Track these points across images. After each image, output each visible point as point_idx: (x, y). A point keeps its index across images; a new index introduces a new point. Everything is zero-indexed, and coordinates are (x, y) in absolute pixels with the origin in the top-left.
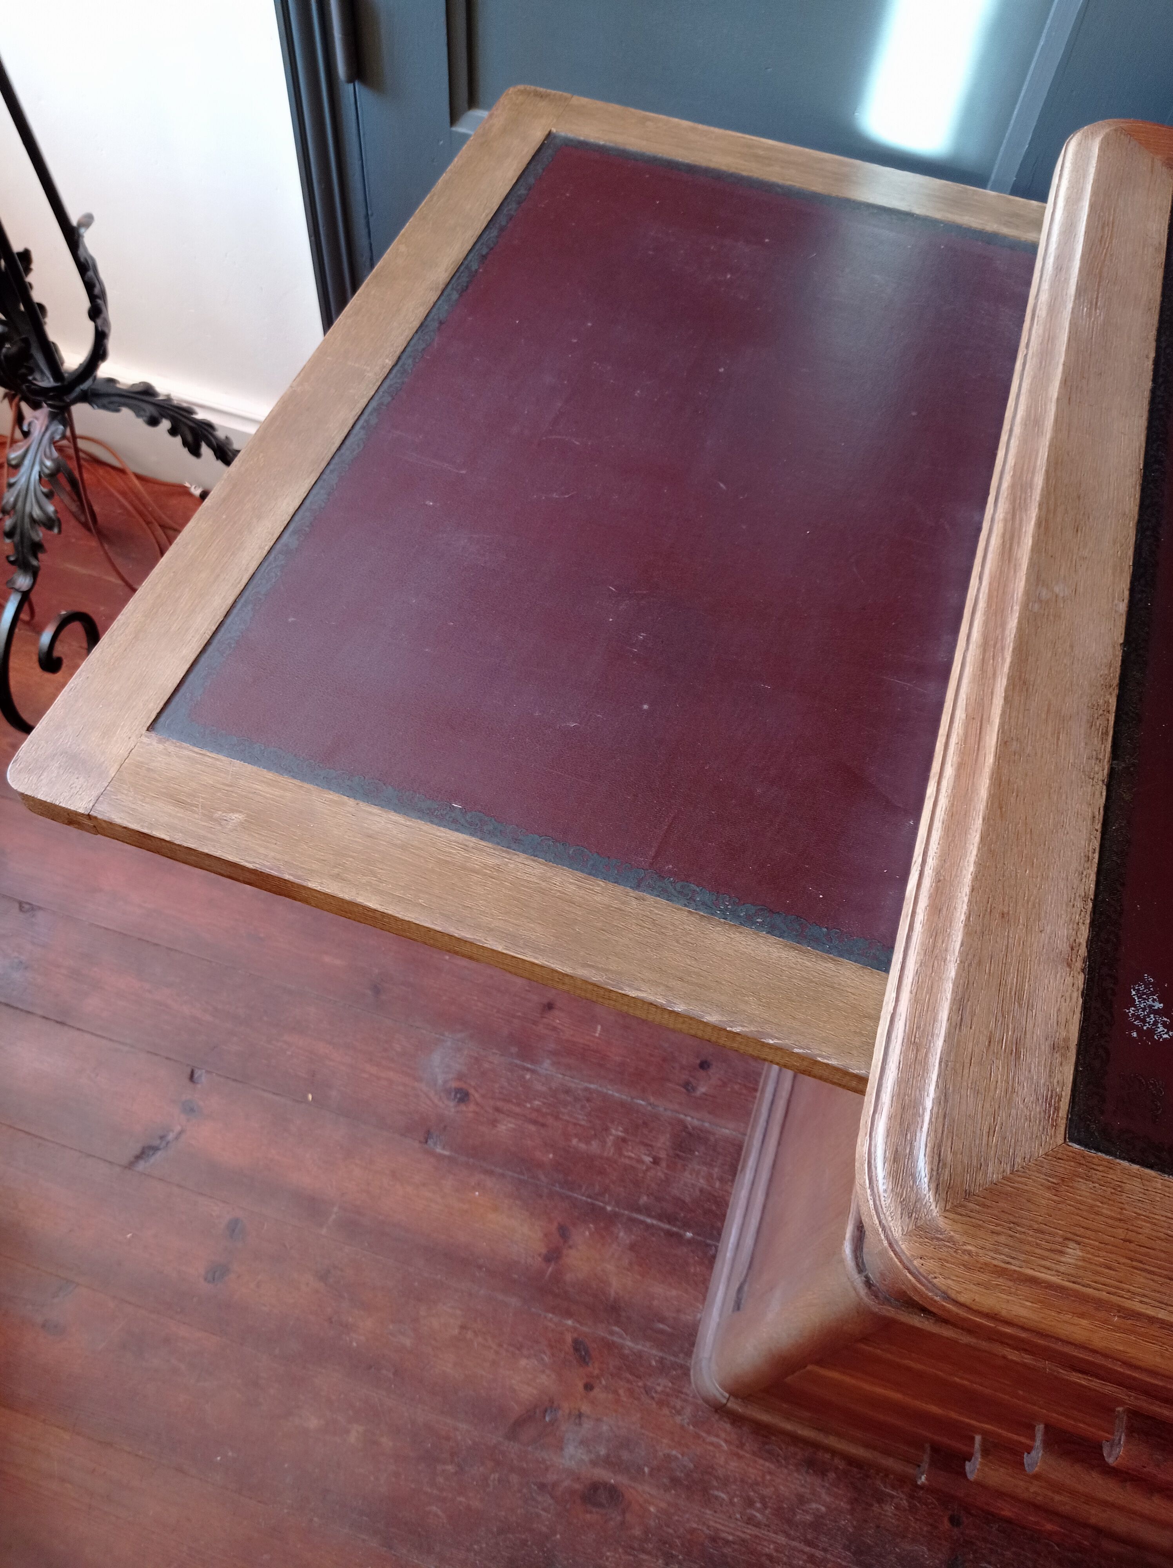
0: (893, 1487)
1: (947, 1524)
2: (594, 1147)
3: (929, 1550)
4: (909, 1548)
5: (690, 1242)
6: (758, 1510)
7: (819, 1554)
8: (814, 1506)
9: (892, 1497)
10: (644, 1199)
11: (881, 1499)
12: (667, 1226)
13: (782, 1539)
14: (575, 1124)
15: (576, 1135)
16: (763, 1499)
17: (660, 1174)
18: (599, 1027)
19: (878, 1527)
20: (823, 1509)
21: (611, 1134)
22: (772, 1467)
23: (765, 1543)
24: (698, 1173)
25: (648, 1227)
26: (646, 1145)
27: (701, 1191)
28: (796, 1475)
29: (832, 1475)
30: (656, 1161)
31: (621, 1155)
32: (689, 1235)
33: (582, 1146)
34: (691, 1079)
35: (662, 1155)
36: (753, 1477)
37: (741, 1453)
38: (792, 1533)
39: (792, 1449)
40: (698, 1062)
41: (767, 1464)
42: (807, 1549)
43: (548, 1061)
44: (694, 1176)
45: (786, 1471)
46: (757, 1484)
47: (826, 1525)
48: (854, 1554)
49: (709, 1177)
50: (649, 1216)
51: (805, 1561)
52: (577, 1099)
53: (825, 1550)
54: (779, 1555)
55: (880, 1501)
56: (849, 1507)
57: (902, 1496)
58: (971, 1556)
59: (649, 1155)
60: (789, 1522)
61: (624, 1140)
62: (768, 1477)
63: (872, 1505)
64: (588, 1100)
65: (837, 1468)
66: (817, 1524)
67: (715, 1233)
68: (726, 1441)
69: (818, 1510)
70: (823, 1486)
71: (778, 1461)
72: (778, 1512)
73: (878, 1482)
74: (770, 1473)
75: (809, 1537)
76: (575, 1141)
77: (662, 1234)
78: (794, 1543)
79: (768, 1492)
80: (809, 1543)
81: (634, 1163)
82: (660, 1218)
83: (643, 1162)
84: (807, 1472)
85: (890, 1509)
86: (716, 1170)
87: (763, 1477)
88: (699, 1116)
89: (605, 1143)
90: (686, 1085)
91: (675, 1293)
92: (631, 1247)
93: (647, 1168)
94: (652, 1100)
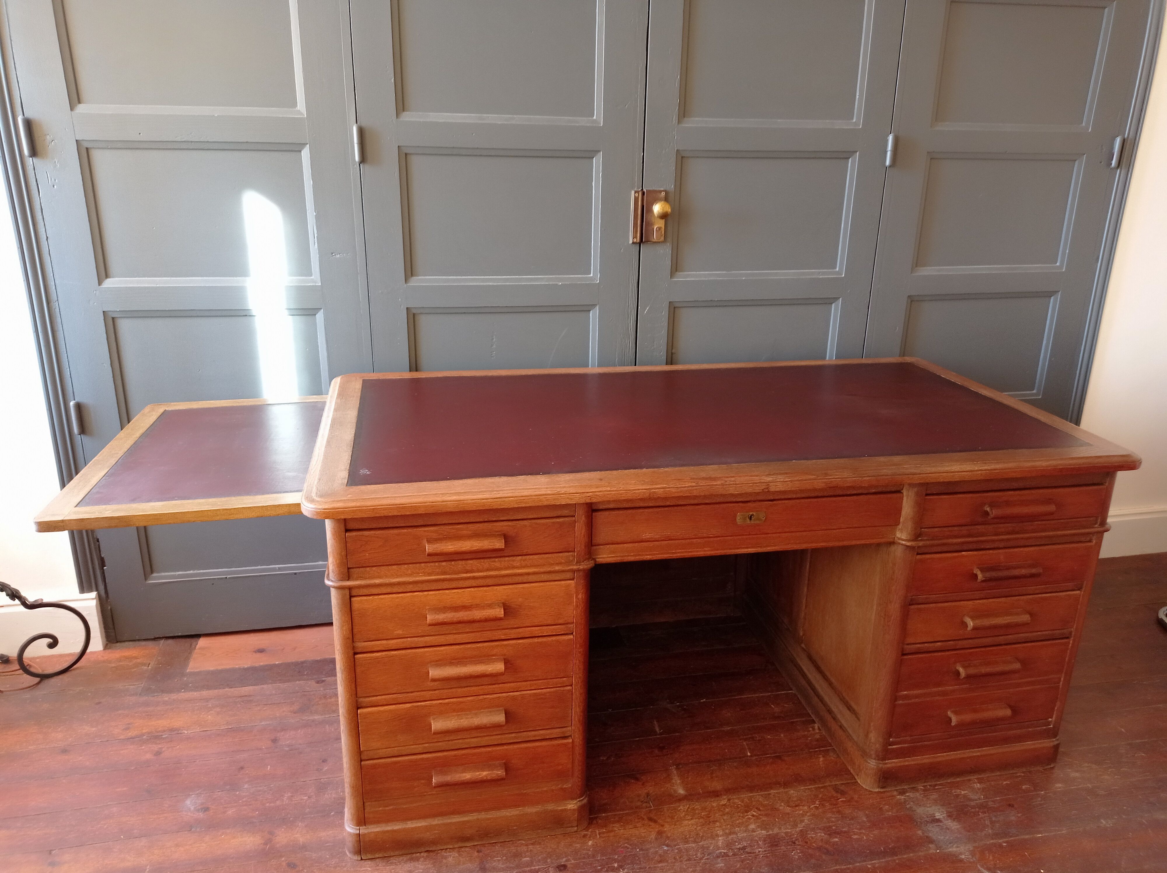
0: (450, 852)
1: (476, 854)
2: (278, 803)
3: (471, 864)
4: (462, 867)
5: (333, 815)
9: (451, 855)
11: (446, 857)
14: (266, 800)
15: (268, 803)
18: (269, 767)
19: (447, 866)
21: (285, 796)
26: (303, 794)
28: (405, 865)
29: (422, 859)
30: (310, 797)
31: (292, 801)
33: (272, 805)
39: (401, 858)
40: (321, 761)
41: (391, 867)
43: (246, 785)
45: (400, 866)
50: (312, 814)
52: (264, 792)
56: (433, 865)
57: (455, 853)
59: (306, 797)
61: (292, 796)
63: (442, 861)
64: (270, 790)
65: (423, 856)
68: (369, 867)
70: (419, 864)
71: (396, 864)
73: (443, 853)
74: (393, 869)
76: (267, 805)
77: (320, 817)
81: (299, 801)
82: (317, 813)
83: (304, 799)
84: (410, 863)
85: (450, 859)
88: (326, 777)
89: (283, 800)
90: (317, 770)
91: (331, 832)
92: (306, 826)
93: (306, 801)
94: (302, 780)
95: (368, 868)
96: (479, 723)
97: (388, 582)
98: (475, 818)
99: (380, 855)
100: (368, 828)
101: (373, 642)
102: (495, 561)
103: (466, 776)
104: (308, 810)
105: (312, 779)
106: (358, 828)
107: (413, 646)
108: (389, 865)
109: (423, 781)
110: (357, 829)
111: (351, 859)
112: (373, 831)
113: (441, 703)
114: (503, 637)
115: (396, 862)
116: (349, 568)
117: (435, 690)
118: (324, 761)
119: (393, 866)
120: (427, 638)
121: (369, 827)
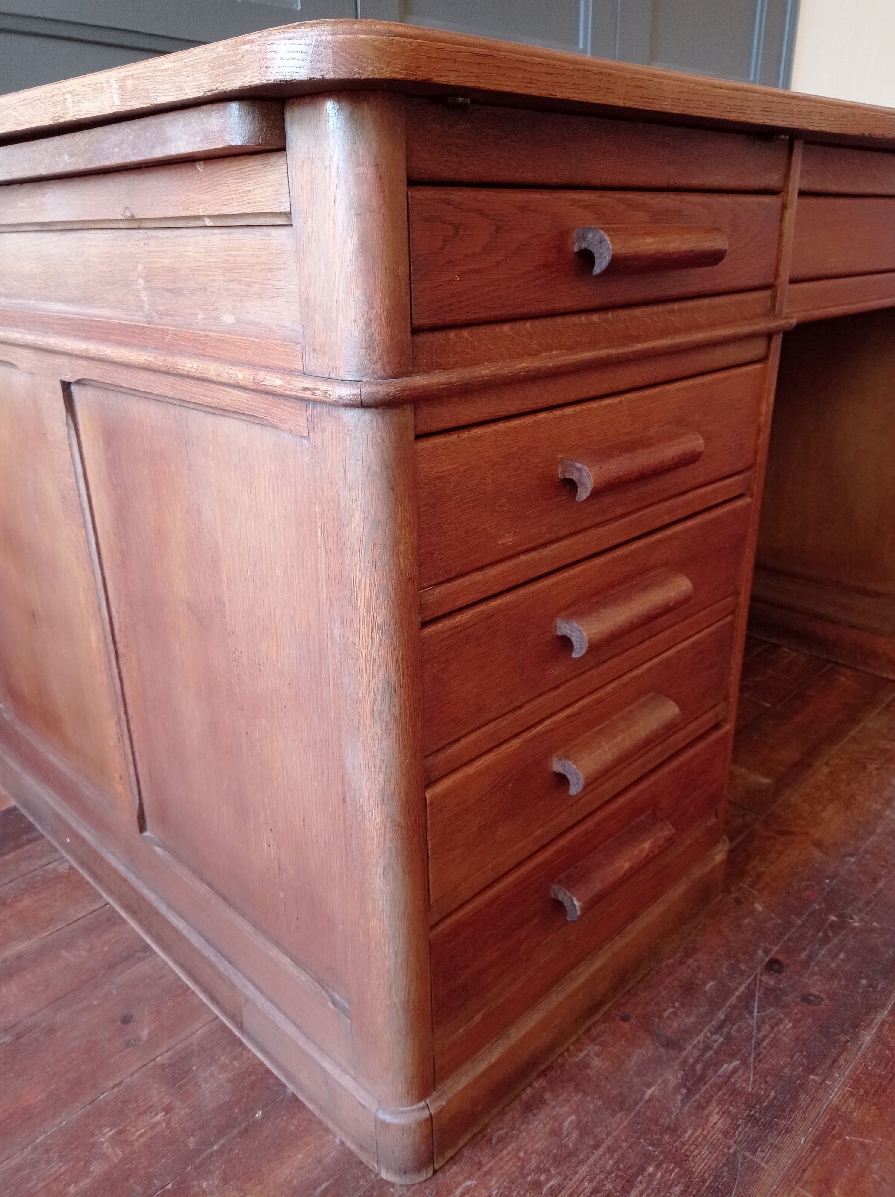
0: (580, 1050)
1: (626, 1026)
2: (97, 1169)
3: (640, 1048)
4: (633, 1063)
5: (264, 1117)
6: (547, 1181)
7: (609, 1142)
8: (566, 1124)
9: (587, 1055)
10: (192, 1142)
11: (585, 1065)
12: (236, 1132)
13: (583, 1170)
14: (56, 1179)
15: (68, 1184)
16: (539, 1170)
17: (182, 1113)
19: (607, 1078)
20: (573, 1117)
21: (103, 1143)
22: (513, 1145)
23: (581, 1189)
24: (212, 1076)
25: (220, 1152)
26: (145, 1112)
27: (230, 1081)
28: (531, 1127)
29: (548, 1095)
30: (168, 1110)
31: (131, 1144)
32: (259, 1114)
33: (85, 1182)
34: (127, 1038)
35: (167, 1100)
36: (514, 1168)
37: (486, 1168)
38: (581, 1157)
39: (507, 1118)
40: (119, 1023)
41: (509, 1148)
42: (601, 1150)
44: (211, 1080)
45: (524, 1134)
46: (523, 1167)
47: (587, 1123)
48: (621, 1109)
49: (224, 1068)
50: (212, 1145)
51: (611, 1158)
52: (34, 1164)
53: (608, 1134)
54: (596, 1180)
55: (587, 1066)
56: (581, 1094)
57: (590, 1047)
58: (656, 1020)
59: (157, 1114)
60: (571, 1154)
61: (120, 1133)
62: (522, 1154)
63: (587, 1074)
64: (47, 1151)
65: (544, 1088)
66: (584, 1130)
67: (276, 1088)
68: (468, 1178)
69: (571, 1122)
70: (554, 1107)
71: (512, 1137)
72: (557, 1161)
73: (571, 1060)
74: (519, 1150)
75: (591, 1143)
76: (72, 1189)
77: (238, 1140)
78: (592, 1160)
79: (534, 1162)
80: (596, 1146)
81: (150, 1134)
82: (221, 1133)
83: (158, 1123)
84: (534, 1115)
85: (596, 1062)
86: (223, 1058)
87: (519, 1159)
88: (165, 1048)
89: (105, 1154)
90: (128, 1044)
91: (300, 1156)
92: (225, 1180)
93: (168, 1122)
94: (111, 1084)
95: (468, 1183)
96: (647, 732)
97: (506, 371)
98: (609, 954)
99: (467, 1137)
100: (444, 1092)
101: (457, 583)
102: (672, 311)
103: (622, 866)
104: (192, 1139)
105: (134, 1069)
106: (422, 1104)
107: (531, 575)
108: (500, 1146)
109: (535, 921)
110: (423, 1108)
111: (408, 1187)
112: (455, 1091)
113: (569, 717)
114: (667, 519)
115: (506, 1134)
116: (416, 331)
117: (557, 687)
118: (126, 1020)
119: (510, 1143)
120: (554, 546)
121: (445, 1088)
